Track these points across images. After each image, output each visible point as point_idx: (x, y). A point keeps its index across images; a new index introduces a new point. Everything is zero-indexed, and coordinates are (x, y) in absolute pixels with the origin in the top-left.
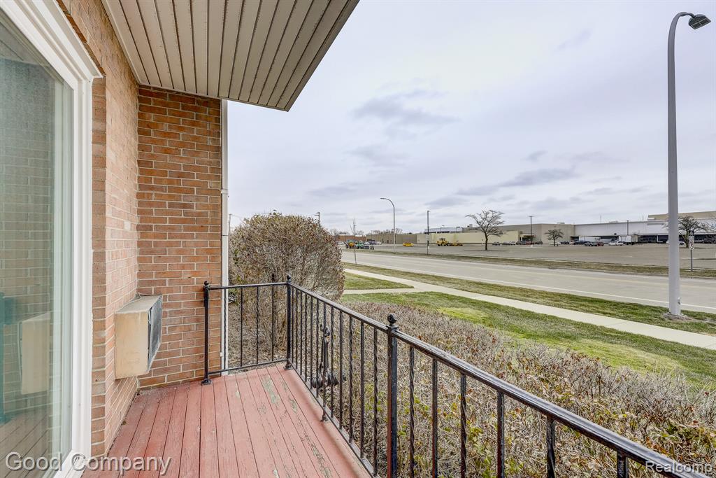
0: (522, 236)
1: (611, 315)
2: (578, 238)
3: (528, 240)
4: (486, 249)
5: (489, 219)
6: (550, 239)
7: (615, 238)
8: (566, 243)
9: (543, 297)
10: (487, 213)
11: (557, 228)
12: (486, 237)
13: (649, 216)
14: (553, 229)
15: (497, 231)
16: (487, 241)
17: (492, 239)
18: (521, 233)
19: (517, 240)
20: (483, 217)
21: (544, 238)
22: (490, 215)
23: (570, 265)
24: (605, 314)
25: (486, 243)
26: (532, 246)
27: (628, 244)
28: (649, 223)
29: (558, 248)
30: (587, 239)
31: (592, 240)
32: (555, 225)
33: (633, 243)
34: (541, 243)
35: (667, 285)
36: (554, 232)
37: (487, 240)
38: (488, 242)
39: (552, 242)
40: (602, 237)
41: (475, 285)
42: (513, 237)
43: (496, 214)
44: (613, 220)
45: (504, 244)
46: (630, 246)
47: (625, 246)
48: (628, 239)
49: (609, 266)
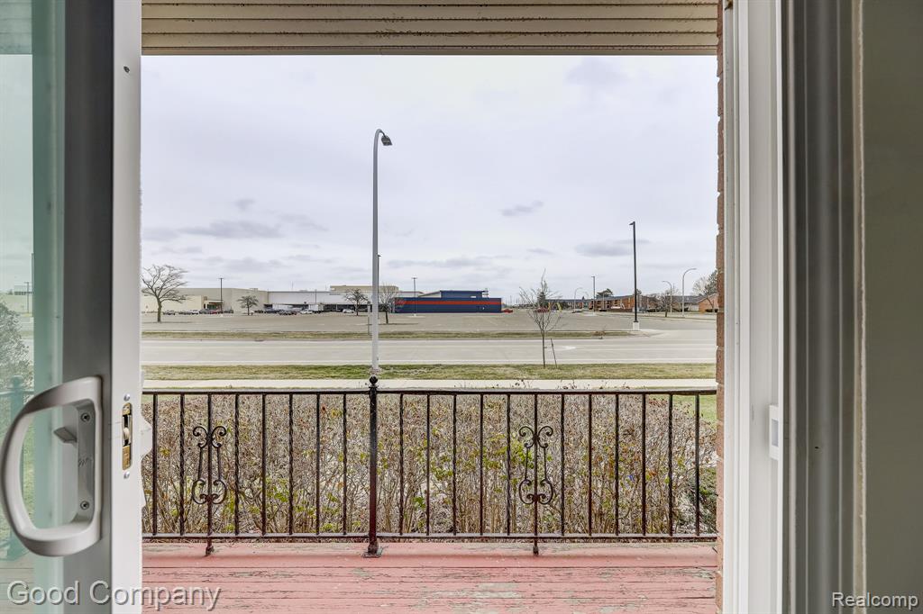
0: (207, 303)
1: (339, 377)
2: (271, 306)
3: (214, 307)
4: (159, 320)
5: (164, 278)
6: (243, 307)
7: (305, 306)
8: (260, 312)
9: (272, 372)
10: (160, 270)
11: (250, 294)
12: (160, 303)
13: (331, 287)
14: (246, 295)
15: (174, 296)
16: (160, 309)
17: (168, 305)
18: (206, 299)
19: (200, 308)
20: (155, 273)
21: (237, 307)
22: (166, 272)
23: (277, 335)
24: (333, 377)
25: (159, 313)
26: (222, 315)
27: (316, 312)
28: (331, 293)
29: (253, 317)
30: (280, 308)
31: (285, 308)
32: (247, 291)
33: (320, 312)
34: (231, 312)
35: (371, 347)
36: (247, 299)
37: (160, 307)
38: (162, 310)
39: (245, 310)
40: (294, 306)
41: (179, 371)
42: (196, 304)
43: (176, 272)
44: (304, 289)
45: (181, 313)
46: (317, 314)
47: (314, 315)
48: (316, 308)
49: (312, 334)
